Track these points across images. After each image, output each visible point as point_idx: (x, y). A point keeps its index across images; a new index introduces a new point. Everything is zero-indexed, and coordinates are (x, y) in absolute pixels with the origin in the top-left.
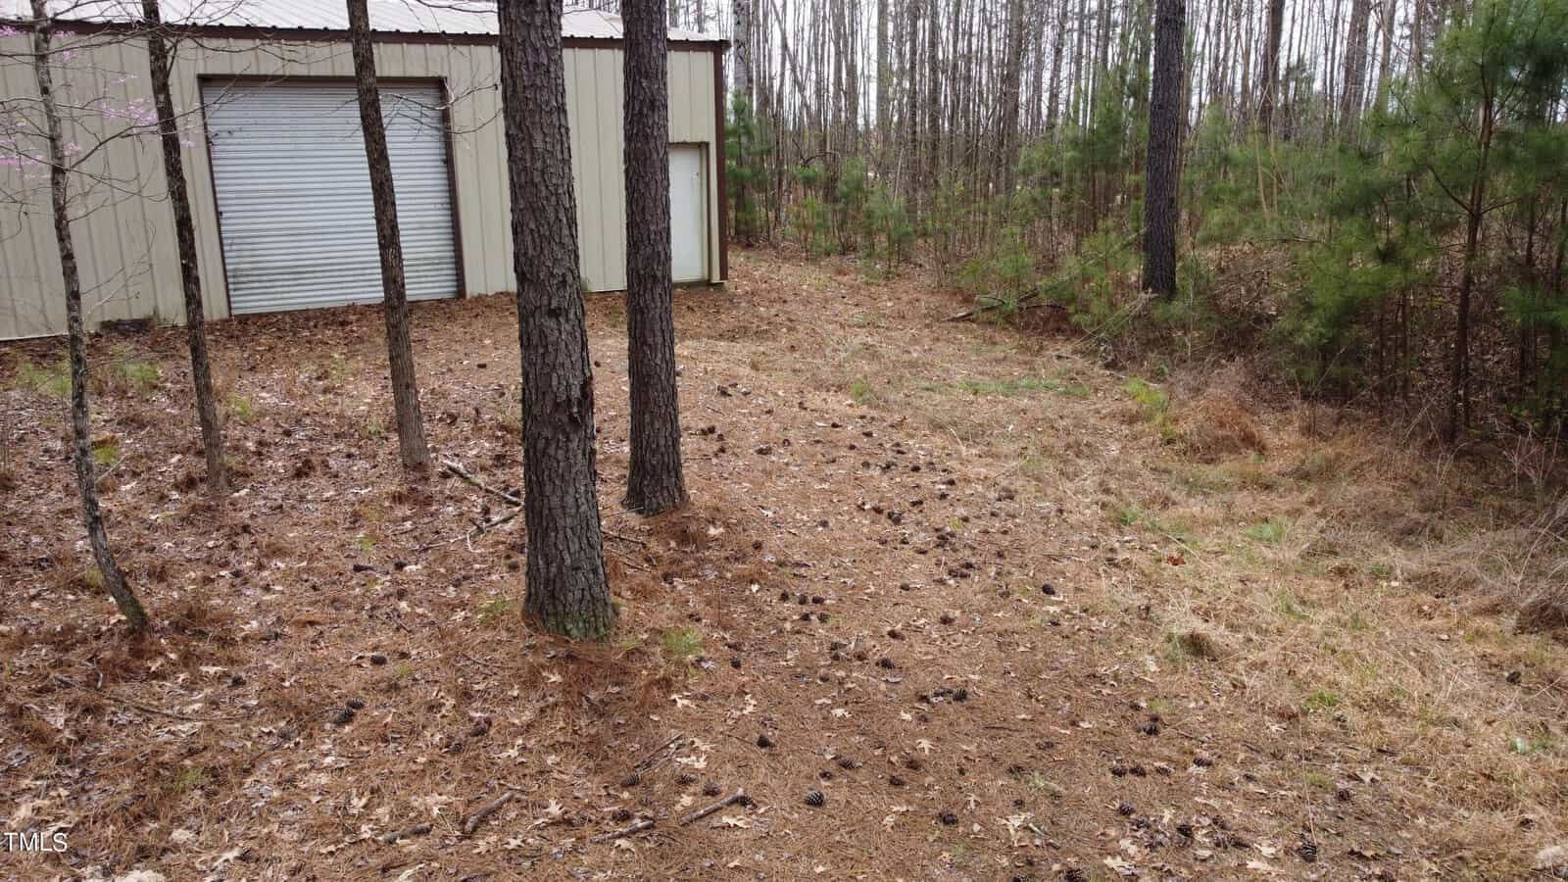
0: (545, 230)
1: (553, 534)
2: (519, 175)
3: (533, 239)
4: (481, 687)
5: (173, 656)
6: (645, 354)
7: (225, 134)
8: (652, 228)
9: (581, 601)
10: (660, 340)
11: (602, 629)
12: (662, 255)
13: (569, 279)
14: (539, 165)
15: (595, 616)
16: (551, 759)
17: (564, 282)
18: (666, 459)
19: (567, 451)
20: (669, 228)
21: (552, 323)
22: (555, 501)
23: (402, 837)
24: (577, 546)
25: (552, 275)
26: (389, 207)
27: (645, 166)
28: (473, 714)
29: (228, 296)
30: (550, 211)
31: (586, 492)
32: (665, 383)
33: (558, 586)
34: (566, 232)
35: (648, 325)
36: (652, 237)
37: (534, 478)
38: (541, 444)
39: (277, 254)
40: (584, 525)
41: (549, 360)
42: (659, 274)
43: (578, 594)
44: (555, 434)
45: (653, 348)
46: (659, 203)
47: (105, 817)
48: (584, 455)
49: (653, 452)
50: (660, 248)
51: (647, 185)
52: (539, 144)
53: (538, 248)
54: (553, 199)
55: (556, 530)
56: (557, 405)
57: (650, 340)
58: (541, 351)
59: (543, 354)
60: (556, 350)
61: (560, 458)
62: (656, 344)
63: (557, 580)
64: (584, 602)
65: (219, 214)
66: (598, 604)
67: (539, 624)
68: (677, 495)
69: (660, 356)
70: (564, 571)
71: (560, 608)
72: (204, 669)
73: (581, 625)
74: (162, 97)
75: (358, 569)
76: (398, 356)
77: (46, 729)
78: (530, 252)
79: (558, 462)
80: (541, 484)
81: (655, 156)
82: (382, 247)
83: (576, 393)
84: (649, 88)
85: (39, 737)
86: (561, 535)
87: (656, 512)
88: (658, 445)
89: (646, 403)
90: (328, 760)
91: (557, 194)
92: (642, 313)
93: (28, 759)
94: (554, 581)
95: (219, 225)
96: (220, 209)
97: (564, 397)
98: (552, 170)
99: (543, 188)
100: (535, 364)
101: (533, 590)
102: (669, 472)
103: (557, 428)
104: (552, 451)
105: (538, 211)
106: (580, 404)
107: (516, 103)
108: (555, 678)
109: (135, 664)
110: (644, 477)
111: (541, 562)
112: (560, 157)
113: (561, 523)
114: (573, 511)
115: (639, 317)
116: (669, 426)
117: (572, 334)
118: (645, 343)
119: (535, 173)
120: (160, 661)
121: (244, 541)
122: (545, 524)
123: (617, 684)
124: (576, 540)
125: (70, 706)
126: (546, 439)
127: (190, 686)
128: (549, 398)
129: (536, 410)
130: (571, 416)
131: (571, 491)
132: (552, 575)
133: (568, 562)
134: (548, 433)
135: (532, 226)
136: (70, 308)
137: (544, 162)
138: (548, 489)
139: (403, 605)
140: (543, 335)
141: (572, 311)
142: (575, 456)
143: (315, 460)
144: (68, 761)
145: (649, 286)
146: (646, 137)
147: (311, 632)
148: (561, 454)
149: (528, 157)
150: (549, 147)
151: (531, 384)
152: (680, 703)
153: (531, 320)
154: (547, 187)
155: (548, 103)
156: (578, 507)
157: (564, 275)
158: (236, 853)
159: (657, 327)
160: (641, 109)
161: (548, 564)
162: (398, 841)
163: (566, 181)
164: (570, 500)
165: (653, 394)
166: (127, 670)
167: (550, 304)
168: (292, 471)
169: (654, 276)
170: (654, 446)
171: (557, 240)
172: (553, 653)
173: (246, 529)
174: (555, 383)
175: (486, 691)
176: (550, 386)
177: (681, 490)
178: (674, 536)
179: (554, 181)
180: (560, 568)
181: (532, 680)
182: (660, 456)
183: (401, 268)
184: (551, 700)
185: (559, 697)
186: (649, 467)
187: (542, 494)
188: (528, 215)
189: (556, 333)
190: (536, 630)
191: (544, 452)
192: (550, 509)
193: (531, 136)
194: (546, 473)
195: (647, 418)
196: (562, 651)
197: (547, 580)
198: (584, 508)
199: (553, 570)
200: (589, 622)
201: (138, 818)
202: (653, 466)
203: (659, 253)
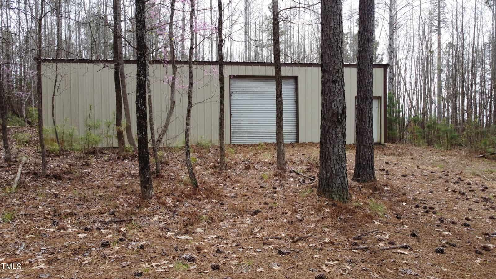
0: (332, 53)
1: (329, 161)
2: (325, 36)
3: (328, 57)
4: (301, 210)
5: (204, 196)
6: (362, 125)
7: (235, 92)
8: (367, 81)
9: (338, 188)
10: (368, 120)
11: (346, 199)
12: (370, 91)
13: (340, 71)
14: (332, 32)
15: (343, 194)
16: (326, 230)
17: (338, 72)
18: (369, 163)
19: (336, 131)
20: (372, 82)
21: (333, 85)
22: (331, 149)
23: (271, 238)
24: (338, 167)
25: (334, 69)
26: (280, 85)
27: (365, 60)
28: (298, 217)
29: (231, 139)
30: (335, 47)
31: (342, 147)
32: (369, 135)
33: (330, 181)
34: (340, 55)
35: (364, 115)
36: (367, 84)
37: (323, 141)
38: (326, 129)
39: (246, 127)
40: (341, 159)
41: (331, 98)
42: (368, 97)
43: (337, 185)
44: (332, 125)
45: (365, 122)
46: (369, 73)
47: (177, 223)
48: (342, 134)
49: (364, 160)
50: (369, 88)
51: (365, 66)
52: (332, 25)
53: (330, 60)
54: (336, 43)
55: (330, 160)
56: (333, 114)
57: (364, 120)
58: (329, 95)
59: (330, 96)
60: (334, 95)
61: (333, 133)
62: (366, 121)
63: (330, 178)
64: (340, 188)
65: (231, 115)
66: (344, 190)
67: (322, 195)
68: (372, 176)
69: (368, 125)
70: (333, 175)
71: (331, 189)
72: (213, 200)
73: (338, 196)
74: (220, 52)
75: (261, 187)
76: (279, 133)
77: (166, 202)
78: (327, 61)
79: (333, 135)
80: (326, 143)
81: (368, 57)
82: (277, 98)
83: (340, 111)
84: (367, 35)
85: (164, 204)
86: (332, 162)
87: (364, 182)
88: (366, 157)
89: (362, 142)
90: (248, 222)
91: (337, 42)
92: (362, 110)
93: (159, 208)
94: (329, 179)
95: (230, 118)
96: (231, 113)
97: (336, 111)
98: (336, 34)
99: (333, 40)
100: (326, 100)
101: (321, 183)
102: (370, 168)
103: (333, 122)
104: (330, 131)
105: (330, 47)
106: (341, 116)
107: (325, 13)
108: (328, 210)
109: (193, 196)
110: (360, 169)
111: (324, 172)
112: (339, 30)
113: (332, 158)
114: (337, 154)
115: (360, 112)
116: (370, 151)
117: (340, 90)
118: (362, 120)
119: (331, 35)
120: (200, 196)
121: (228, 180)
122: (326, 158)
123: (351, 215)
124: (337, 164)
125: (173, 199)
126: (329, 126)
127: (207, 203)
128: (331, 111)
129: (325, 117)
130: (338, 119)
131: (337, 146)
132: (328, 177)
133: (334, 172)
134: (329, 124)
135: (328, 52)
136: (189, 87)
137: (334, 31)
138: (328, 145)
139: (275, 195)
140: (330, 89)
141: (340, 82)
142: (339, 134)
143: (251, 165)
144: (170, 210)
145: (365, 100)
146: (366, 51)
147: (246, 198)
148: (334, 132)
149: (328, 30)
150: (335, 26)
151: (324, 108)
152: (376, 223)
153: (326, 85)
154: (334, 39)
155: (336, 12)
156: (339, 152)
157: (338, 69)
158: (215, 236)
159: (367, 115)
160: (364, 42)
161: (327, 173)
162: (270, 239)
163: (340, 38)
164: (336, 150)
165: (365, 138)
166: (191, 196)
167: (333, 78)
168: (244, 168)
169: (367, 98)
170: (364, 157)
171: (337, 57)
172: (327, 203)
173: (229, 177)
174: (333, 106)
175: (303, 211)
176: (331, 107)
177: (374, 175)
178: (371, 189)
179: (337, 37)
180: (331, 174)
181: (319, 210)
182: (366, 162)
183: (282, 105)
184: (326, 215)
185: (328, 215)
186: (362, 165)
187: (326, 147)
188: (327, 50)
189: (335, 89)
190: (321, 197)
191: (328, 131)
192: (329, 152)
193: (330, 23)
194: (328, 139)
195: (362, 147)
196: (330, 203)
197: (326, 178)
198: (341, 153)
199: (329, 175)
200: (341, 196)
201: (187, 224)
202: (363, 165)
203: (369, 90)
